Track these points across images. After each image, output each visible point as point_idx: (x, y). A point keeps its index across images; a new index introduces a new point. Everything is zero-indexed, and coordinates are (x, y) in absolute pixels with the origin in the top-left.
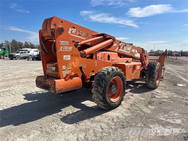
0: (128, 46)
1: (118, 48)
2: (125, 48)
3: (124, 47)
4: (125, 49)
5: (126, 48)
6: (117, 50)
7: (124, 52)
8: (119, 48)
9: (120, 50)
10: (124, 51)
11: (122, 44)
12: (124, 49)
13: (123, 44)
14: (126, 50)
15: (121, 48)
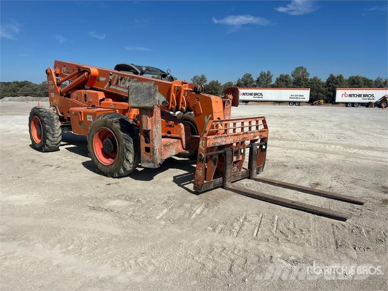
0: (128, 79)
1: (108, 84)
2: (122, 83)
3: (120, 81)
4: (122, 85)
5: (124, 83)
6: (107, 88)
7: (119, 91)
8: (110, 85)
9: (111, 87)
10: (118, 89)
11: (115, 77)
12: (119, 86)
13: (117, 76)
14: (123, 88)
15: (114, 84)
